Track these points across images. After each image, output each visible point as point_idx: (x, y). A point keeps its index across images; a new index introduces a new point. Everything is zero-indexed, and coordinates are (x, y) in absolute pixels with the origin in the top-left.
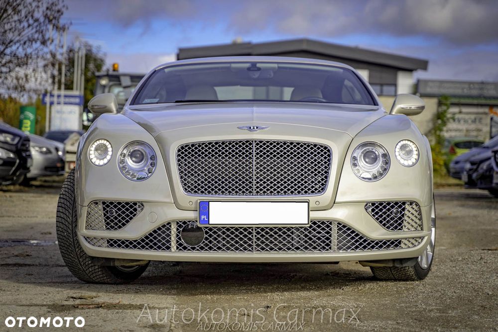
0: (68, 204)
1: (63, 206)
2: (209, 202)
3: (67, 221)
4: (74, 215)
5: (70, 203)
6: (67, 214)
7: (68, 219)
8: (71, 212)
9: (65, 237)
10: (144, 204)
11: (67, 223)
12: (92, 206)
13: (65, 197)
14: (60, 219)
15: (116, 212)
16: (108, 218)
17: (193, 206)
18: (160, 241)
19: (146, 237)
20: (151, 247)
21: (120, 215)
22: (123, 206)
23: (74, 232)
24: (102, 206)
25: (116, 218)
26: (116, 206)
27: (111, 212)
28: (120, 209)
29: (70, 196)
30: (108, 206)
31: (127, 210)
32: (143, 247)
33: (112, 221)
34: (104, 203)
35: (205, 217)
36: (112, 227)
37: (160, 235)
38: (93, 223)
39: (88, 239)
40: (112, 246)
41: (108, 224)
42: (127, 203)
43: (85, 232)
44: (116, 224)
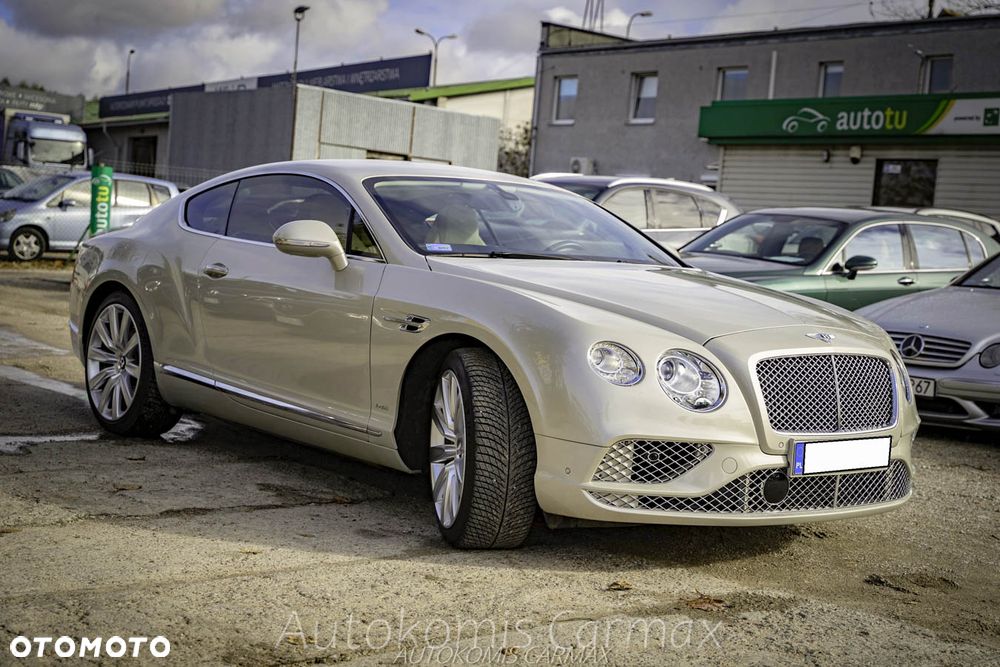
0: (500, 434)
1: (491, 436)
2: (805, 444)
3: (500, 461)
4: (512, 452)
5: (503, 433)
6: (501, 450)
7: (503, 458)
8: (507, 446)
9: (492, 485)
10: (714, 446)
11: (499, 464)
12: (615, 447)
13: (490, 423)
14: (486, 458)
15: (662, 457)
16: (645, 465)
17: (784, 449)
18: (735, 499)
19: (716, 494)
20: (721, 508)
21: (668, 461)
22: (677, 449)
23: (511, 477)
24: (635, 447)
25: (660, 465)
26: (663, 448)
27: (653, 457)
28: (669, 453)
29: (499, 421)
30: (648, 448)
31: (683, 453)
32: (708, 507)
33: (651, 469)
34: (641, 443)
35: (799, 464)
36: (650, 478)
37: (736, 490)
38: (608, 472)
39: (600, 495)
40: (652, 506)
41: (643, 473)
42: (684, 445)
43: (591, 484)
44: (658, 474)
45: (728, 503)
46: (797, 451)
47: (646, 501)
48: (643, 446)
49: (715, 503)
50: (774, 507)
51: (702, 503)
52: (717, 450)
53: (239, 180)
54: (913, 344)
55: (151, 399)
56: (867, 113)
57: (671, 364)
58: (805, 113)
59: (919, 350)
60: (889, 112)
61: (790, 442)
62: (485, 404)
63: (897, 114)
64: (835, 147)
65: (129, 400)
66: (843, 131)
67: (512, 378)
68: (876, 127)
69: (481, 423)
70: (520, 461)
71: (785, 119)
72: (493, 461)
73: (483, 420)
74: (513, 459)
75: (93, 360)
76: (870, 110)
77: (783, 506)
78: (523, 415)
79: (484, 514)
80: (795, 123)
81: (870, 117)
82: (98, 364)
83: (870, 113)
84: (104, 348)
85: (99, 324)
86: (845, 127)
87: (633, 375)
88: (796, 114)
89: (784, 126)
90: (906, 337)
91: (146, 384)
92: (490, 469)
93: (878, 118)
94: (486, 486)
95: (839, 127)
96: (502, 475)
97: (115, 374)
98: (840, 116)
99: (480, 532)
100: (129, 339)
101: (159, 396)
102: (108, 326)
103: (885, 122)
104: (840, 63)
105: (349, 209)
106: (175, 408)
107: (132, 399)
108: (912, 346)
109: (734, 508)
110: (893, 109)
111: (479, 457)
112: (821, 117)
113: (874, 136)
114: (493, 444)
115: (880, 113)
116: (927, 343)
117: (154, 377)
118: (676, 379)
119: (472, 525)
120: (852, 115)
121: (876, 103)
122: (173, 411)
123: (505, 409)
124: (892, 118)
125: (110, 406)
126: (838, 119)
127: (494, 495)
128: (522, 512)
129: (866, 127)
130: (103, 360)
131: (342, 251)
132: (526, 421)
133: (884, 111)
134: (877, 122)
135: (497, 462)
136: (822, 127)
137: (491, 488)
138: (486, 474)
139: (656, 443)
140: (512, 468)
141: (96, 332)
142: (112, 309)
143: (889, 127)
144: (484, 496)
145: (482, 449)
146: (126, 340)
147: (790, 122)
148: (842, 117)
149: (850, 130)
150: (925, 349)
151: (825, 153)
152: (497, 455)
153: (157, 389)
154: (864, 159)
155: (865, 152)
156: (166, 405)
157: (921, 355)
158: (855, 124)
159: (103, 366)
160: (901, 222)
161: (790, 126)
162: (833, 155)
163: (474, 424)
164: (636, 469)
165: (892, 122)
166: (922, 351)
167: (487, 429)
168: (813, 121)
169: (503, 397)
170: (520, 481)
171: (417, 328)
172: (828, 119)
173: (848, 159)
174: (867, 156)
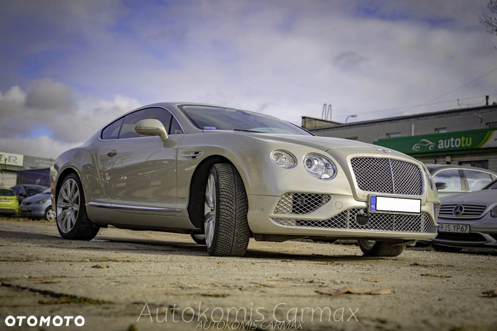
0: (231, 196)
1: (227, 197)
2: (376, 197)
4: (237, 204)
5: (233, 195)
6: (231, 203)
7: (233, 207)
8: (234, 202)
10: (330, 196)
11: (231, 210)
12: (283, 196)
13: (226, 191)
14: (225, 207)
15: (306, 201)
16: (298, 205)
17: (365, 199)
18: (342, 222)
19: (333, 219)
20: (336, 226)
21: (309, 203)
22: (313, 197)
23: (237, 216)
24: (293, 196)
25: (305, 205)
26: (306, 197)
27: (302, 201)
28: (310, 199)
29: (231, 190)
30: (299, 197)
31: (316, 199)
32: (329, 225)
33: (301, 207)
34: (296, 194)
35: (373, 206)
36: (301, 212)
37: (342, 218)
38: (281, 209)
39: (277, 220)
40: (302, 224)
41: (298, 209)
42: (317, 195)
43: (272, 214)
44: (305, 210)
45: (339, 224)
46: (372, 201)
47: (299, 222)
48: (297, 196)
49: (333, 223)
50: (362, 227)
51: (326, 223)
52: (333, 199)
53: (124, 116)
54: (459, 209)
55: (84, 220)
56: (452, 140)
57: (311, 161)
58: (423, 141)
59: (461, 212)
60: (463, 139)
61: (368, 195)
62: (225, 183)
63: (467, 139)
64: (438, 157)
65: (74, 221)
66: (442, 149)
67: (238, 173)
68: (457, 146)
69: (222, 191)
70: (241, 209)
71: (413, 145)
72: (228, 208)
73: (223, 190)
74: (238, 207)
75: (60, 207)
76: (454, 138)
77: (367, 227)
78: (242, 188)
79: (225, 234)
80: (418, 147)
81: (454, 142)
82: (61, 209)
83: (454, 140)
84: (65, 201)
85: (62, 190)
86: (442, 147)
87: (292, 164)
88: (418, 142)
89: (413, 149)
90: (455, 206)
91: (82, 213)
92: (227, 212)
93: (458, 142)
94: (225, 220)
95: (439, 147)
96: (232, 215)
97: (69, 212)
98: (440, 141)
99: (223, 245)
100: (75, 192)
101: (88, 219)
102: (66, 190)
103: (461, 144)
104: (445, 128)
105: (171, 117)
106: (95, 224)
107: (75, 221)
108: (458, 210)
109: (342, 226)
110: (464, 137)
111: (221, 207)
112: (431, 143)
113: (456, 151)
114: (228, 201)
115: (459, 139)
116: (465, 208)
117: (85, 210)
118: (314, 167)
119: (219, 241)
120: (445, 141)
121: (456, 135)
122: (94, 226)
123: (234, 185)
124: (465, 141)
125: (66, 228)
126: (439, 143)
127: (229, 225)
128: (243, 234)
129: (452, 146)
130: (63, 206)
131: (166, 134)
132: (244, 190)
133: (460, 138)
134: (458, 144)
135: (231, 209)
136: (432, 148)
137: (228, 221)
138: (225, 214)
139: (303, 195)
140: (237, 211)
141: (61, 194)
142: (68, 181)
143: (463, 145)
144: (224, 226)
145: (223, 203)
146: (74, 193)
147: (416, 147)
148: (441, 143)
149: (445, 148)
150: (465, 211)
151: (434, 160)
152: (230, 205)
153: (87, 215)
154: (452, 162)
155: (453, 159)
156: (91, 223)
157: (463, 214)
158: (447, 145)
159: (64, 209)
160: (459, 169)
161: (416, 148)
162: (438, 161)
163: (219, 192)
164: (294, 207)
165: (465, 143)
166: (463, 212)
167: (225, 193)
168: (427, 145)
169: (233, 180)
170: (241, 218)
171: (196, 157)
172: (434, 144)
173: (445, 163)
174: (454, 161)
